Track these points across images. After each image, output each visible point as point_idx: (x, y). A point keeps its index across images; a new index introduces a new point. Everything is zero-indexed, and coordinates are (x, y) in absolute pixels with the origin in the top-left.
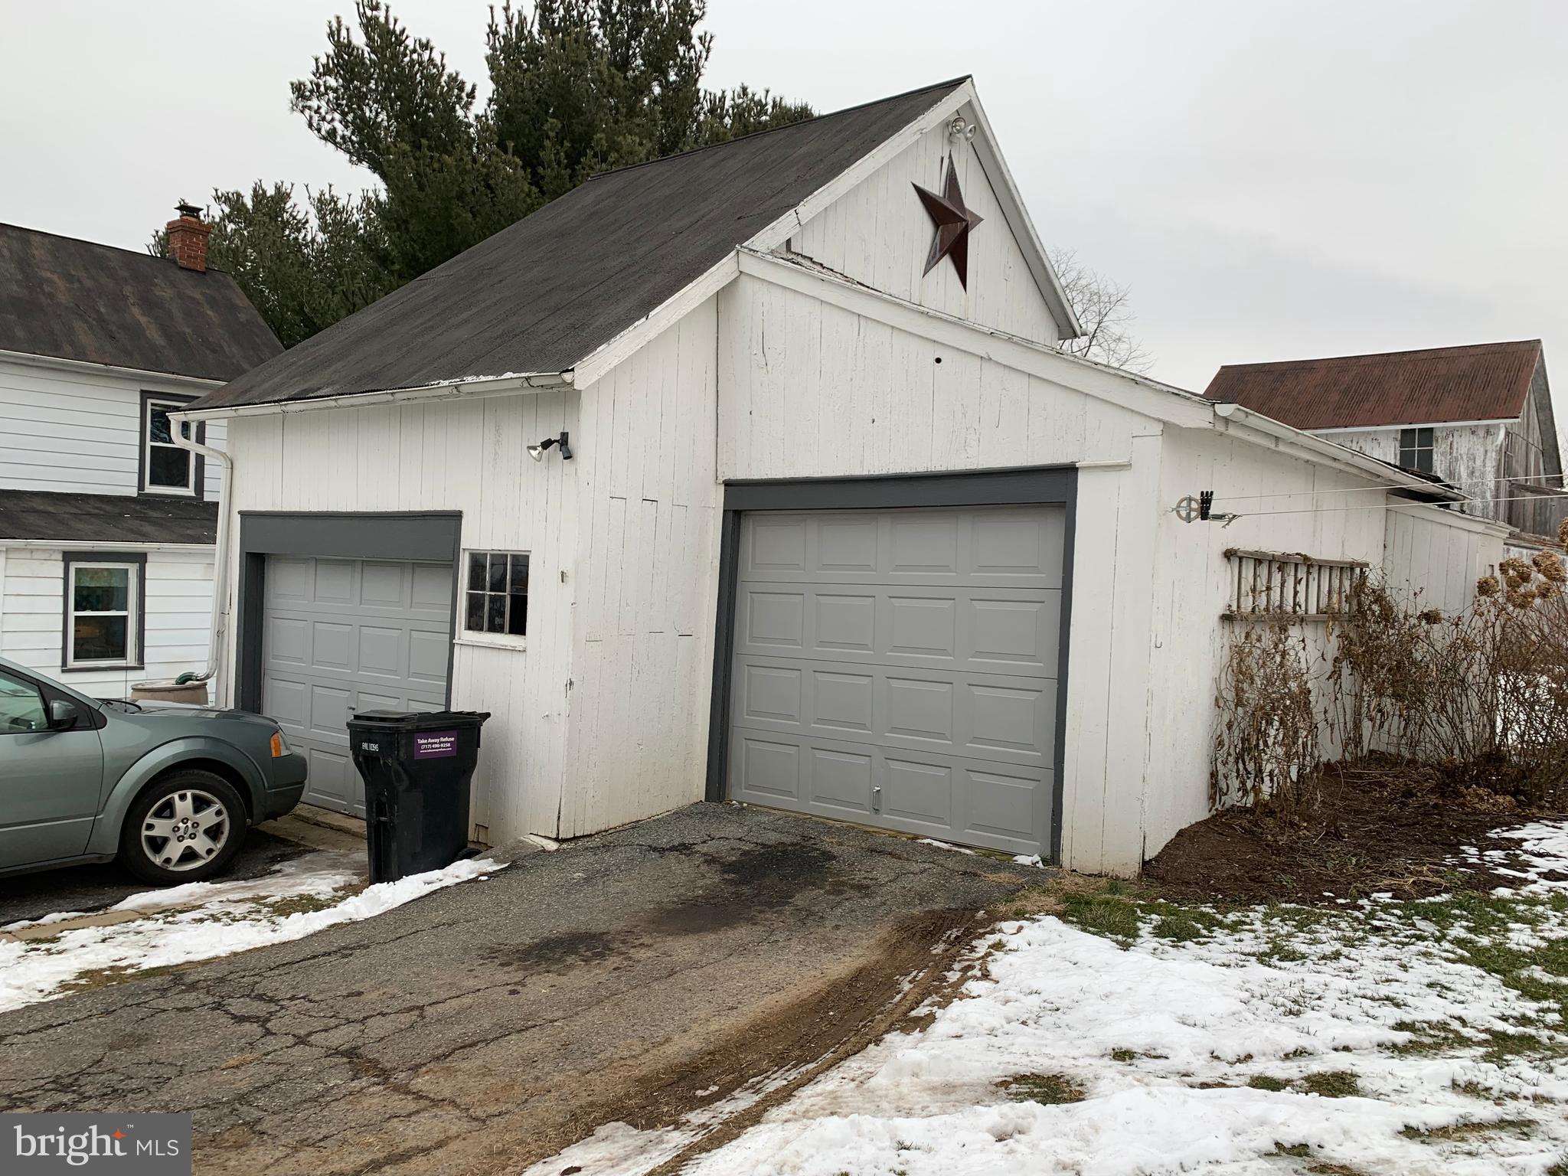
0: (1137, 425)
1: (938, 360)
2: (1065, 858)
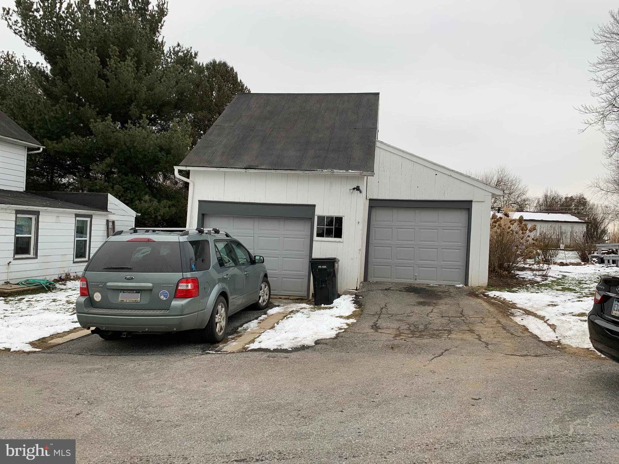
0: (486, 193)
1: (436, 175)
2: (469, 284)
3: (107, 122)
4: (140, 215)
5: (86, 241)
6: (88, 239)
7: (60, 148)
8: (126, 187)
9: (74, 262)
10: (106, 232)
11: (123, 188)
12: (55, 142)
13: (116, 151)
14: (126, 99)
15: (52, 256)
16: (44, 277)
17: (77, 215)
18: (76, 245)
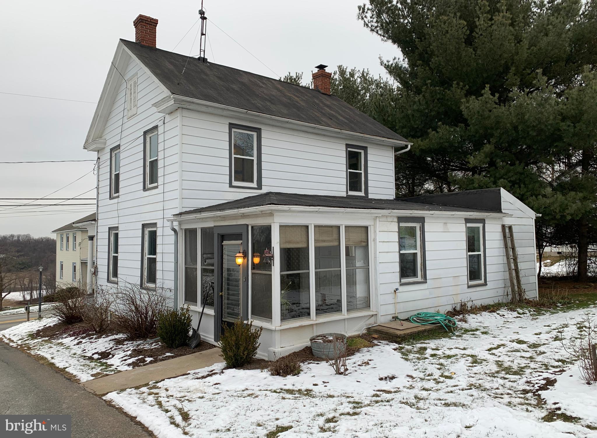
3: (485, 95)
4: (541, 215)
5: (479, 255)
6: (481, 253)
7: (426, 146)
8: (513, 181)
9: (469, 287)
10: (502, 242)
11: (509, 182)
12: (420, 139)
13: (497, 134)
14: (501, 66)
15: (443, 279)
16: (437, 309)
17: (467, 221)
18: (469, 262)
